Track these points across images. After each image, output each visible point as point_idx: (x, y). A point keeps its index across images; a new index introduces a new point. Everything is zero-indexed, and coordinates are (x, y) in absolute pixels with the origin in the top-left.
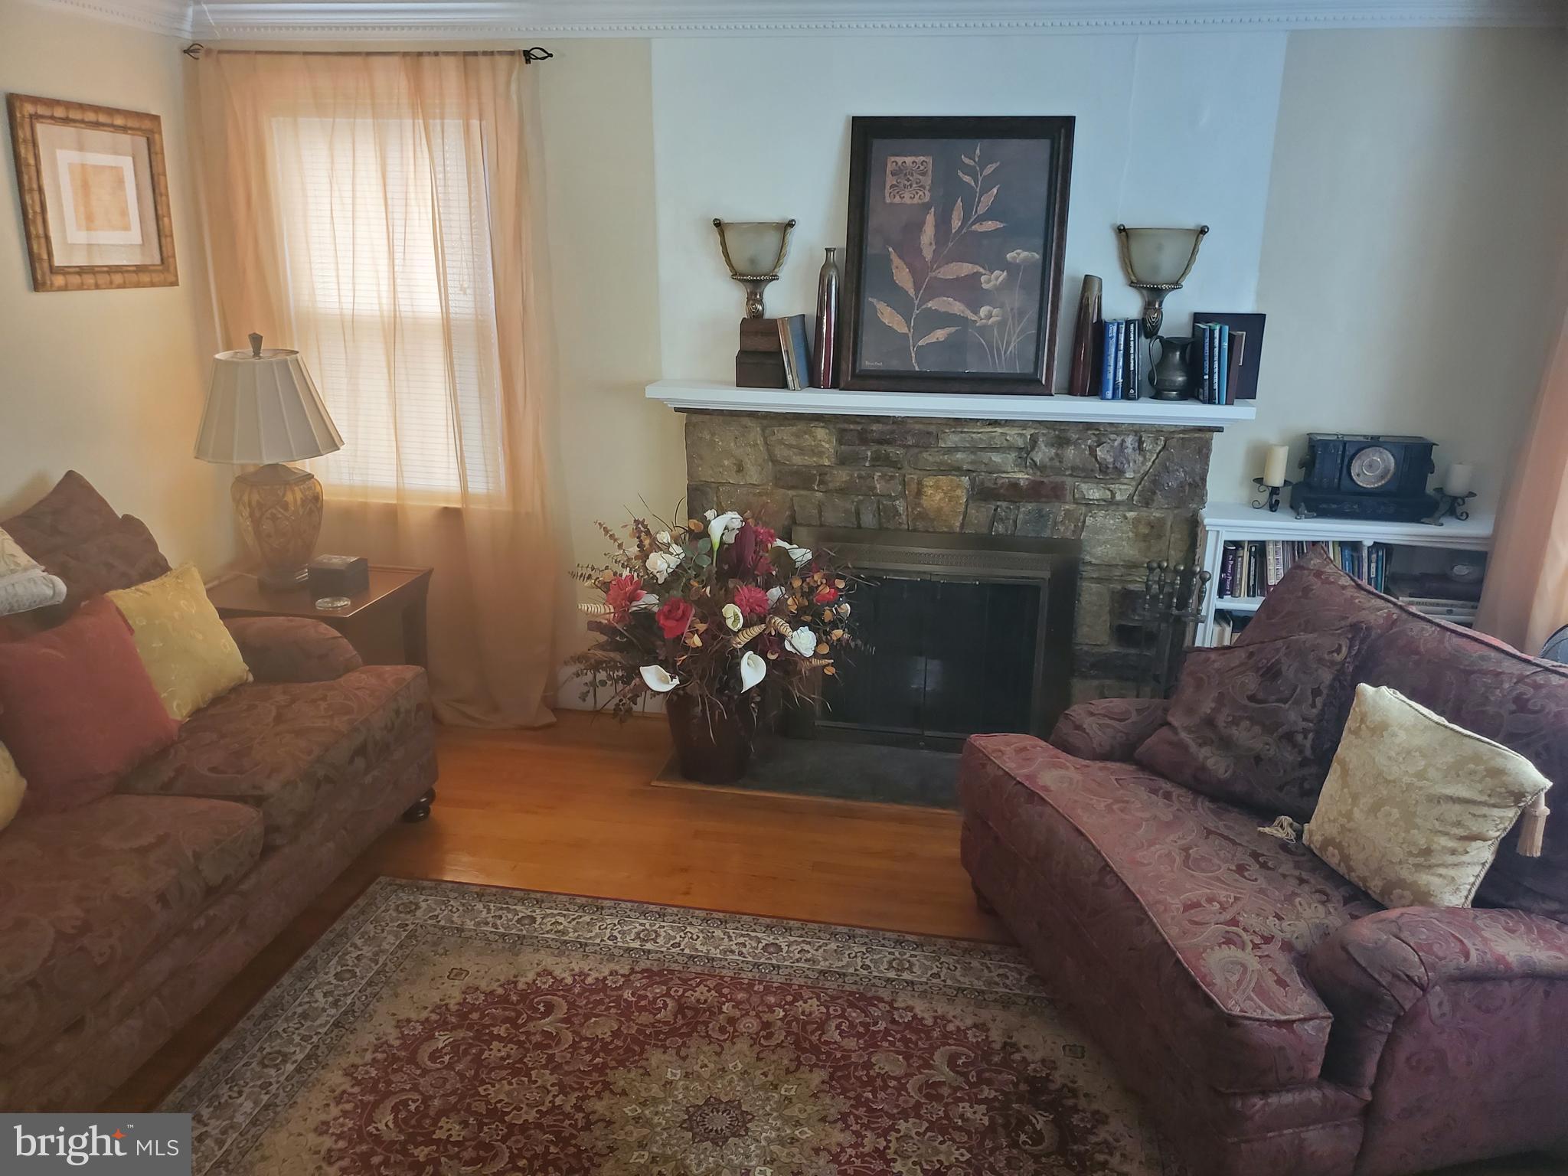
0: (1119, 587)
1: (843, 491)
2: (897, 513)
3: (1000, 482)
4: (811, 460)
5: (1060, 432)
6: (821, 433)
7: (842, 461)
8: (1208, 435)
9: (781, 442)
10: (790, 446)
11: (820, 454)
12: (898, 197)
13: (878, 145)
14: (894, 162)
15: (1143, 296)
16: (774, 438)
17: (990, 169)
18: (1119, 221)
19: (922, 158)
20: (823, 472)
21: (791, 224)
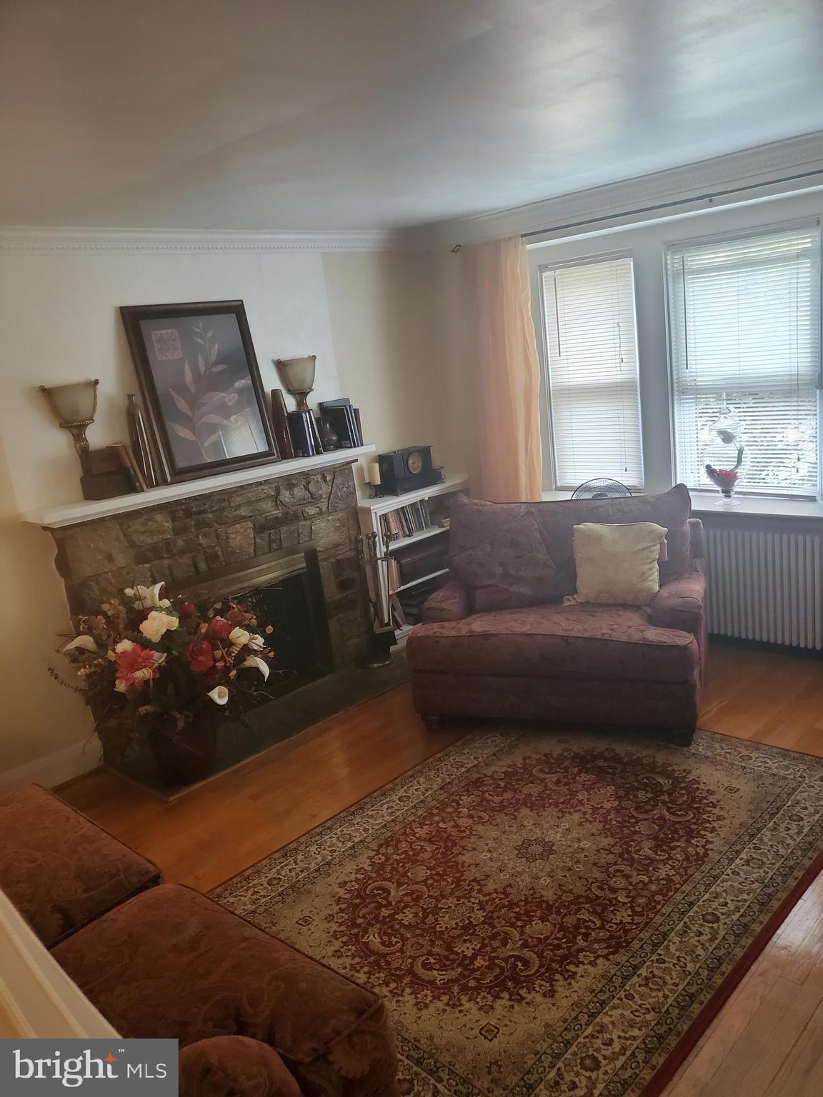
0: (334, 560)
1: (183, 552)
2: (217, 556)
3: (269, 518)
4: (157, 538)
5: (289, 481)
6: (159, 517)
7: (177, 532)
8: (349, 465)
9: (136, 531)
10: (143, 532)
11: (163, 532)
12: (164, 357)
13: (145, 325)
14: (156, 334)
15: (296, 399)
16: (131, 530)
17: (210, 334)
18: (276, 358)
19: (170, 331)
20: (168, 544)
21: (96, 382)
